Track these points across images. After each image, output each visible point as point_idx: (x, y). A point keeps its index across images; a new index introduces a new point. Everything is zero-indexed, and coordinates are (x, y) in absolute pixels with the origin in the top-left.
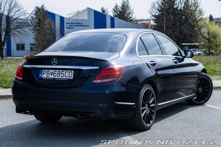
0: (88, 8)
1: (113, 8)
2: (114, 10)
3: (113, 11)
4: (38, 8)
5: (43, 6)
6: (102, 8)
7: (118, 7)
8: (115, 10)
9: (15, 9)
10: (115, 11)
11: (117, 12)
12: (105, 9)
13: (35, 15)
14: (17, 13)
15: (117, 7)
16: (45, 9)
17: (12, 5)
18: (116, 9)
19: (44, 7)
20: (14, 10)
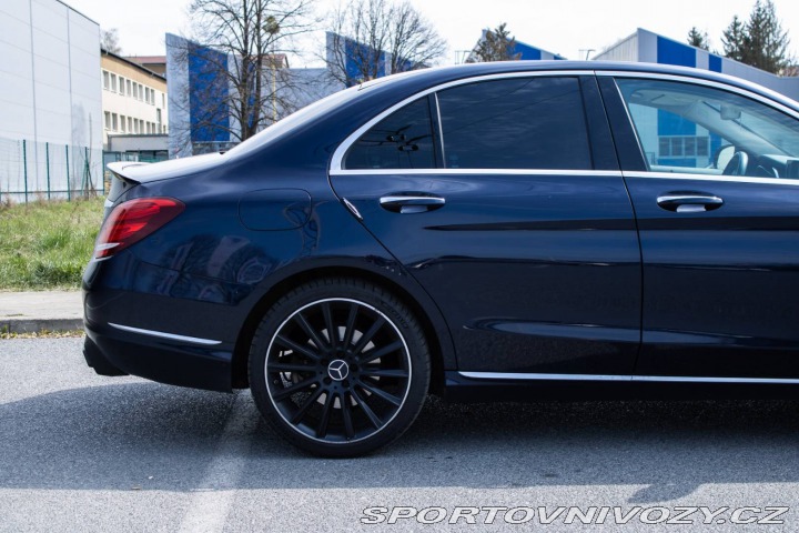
0: (640, 30)
1: (726, 30)
2: (727, 35)
3: (726, 40)
4: (488, 34)
5: (502, 28)
6: (693, 32)
7: (739, 28)
8: (732, 34)
9: (414, 36)
10: (731, 37)
11: (737, 42)
12: (702, 35)
13: (478, 53)
14: (419, 50)
15: (736, 25)
16: (509, 36)
17: (407, 25)
18: (735, 32)
19: (505, 29)
20: (410, 40)
